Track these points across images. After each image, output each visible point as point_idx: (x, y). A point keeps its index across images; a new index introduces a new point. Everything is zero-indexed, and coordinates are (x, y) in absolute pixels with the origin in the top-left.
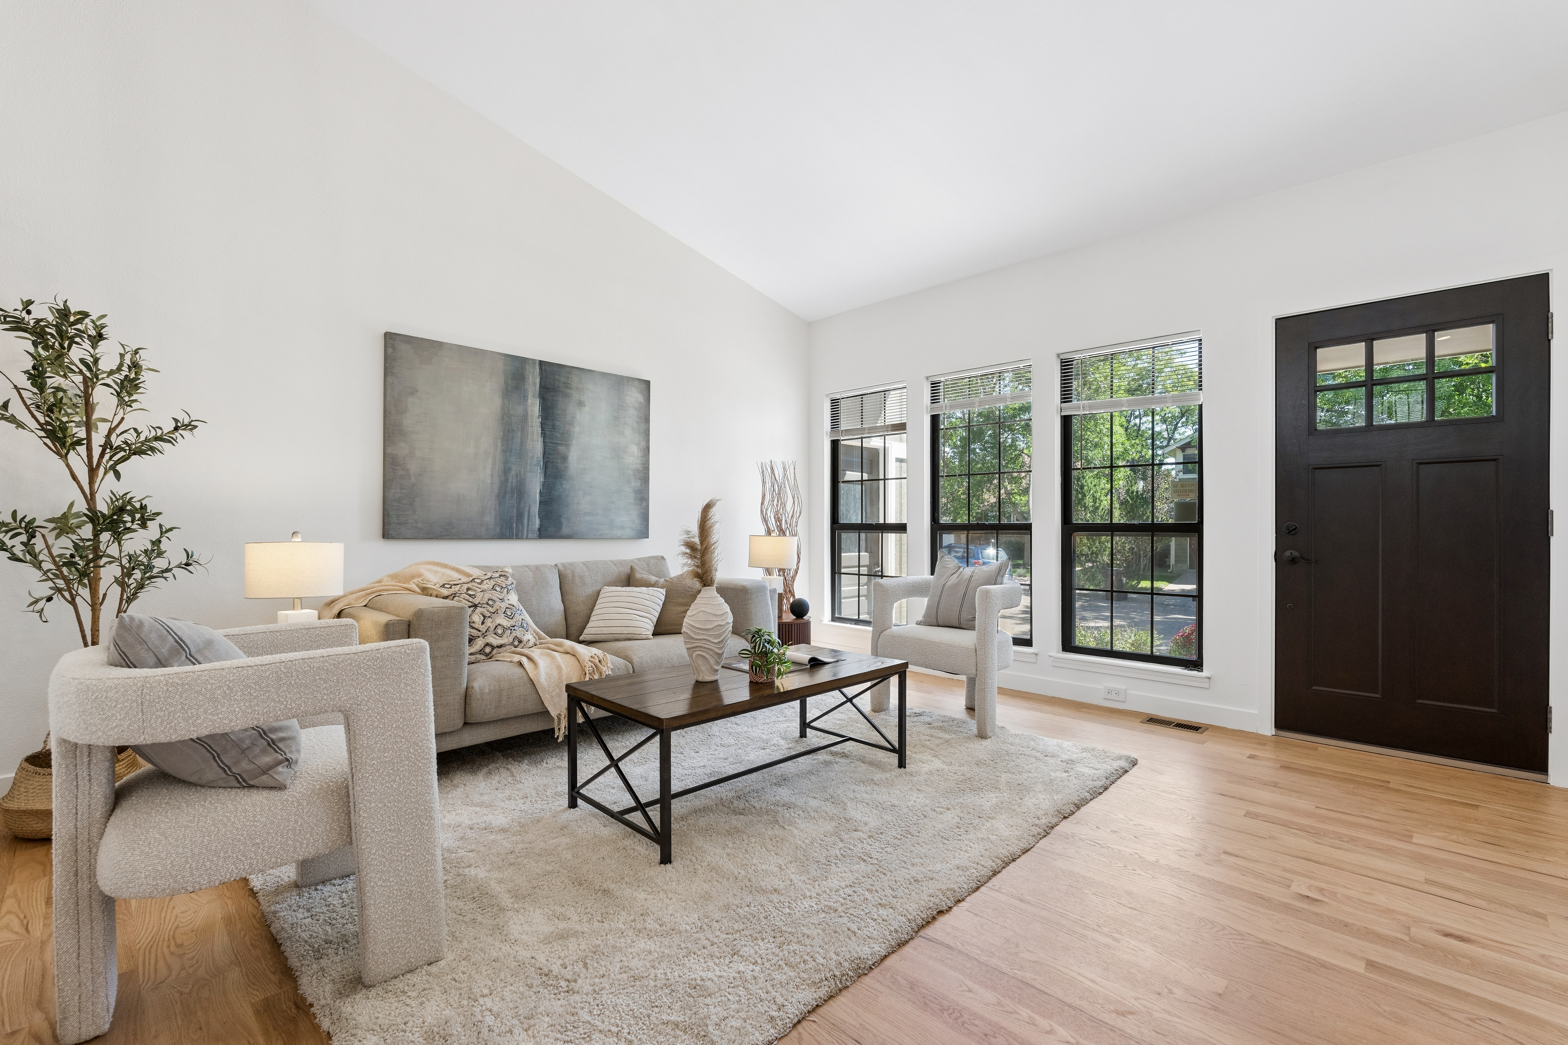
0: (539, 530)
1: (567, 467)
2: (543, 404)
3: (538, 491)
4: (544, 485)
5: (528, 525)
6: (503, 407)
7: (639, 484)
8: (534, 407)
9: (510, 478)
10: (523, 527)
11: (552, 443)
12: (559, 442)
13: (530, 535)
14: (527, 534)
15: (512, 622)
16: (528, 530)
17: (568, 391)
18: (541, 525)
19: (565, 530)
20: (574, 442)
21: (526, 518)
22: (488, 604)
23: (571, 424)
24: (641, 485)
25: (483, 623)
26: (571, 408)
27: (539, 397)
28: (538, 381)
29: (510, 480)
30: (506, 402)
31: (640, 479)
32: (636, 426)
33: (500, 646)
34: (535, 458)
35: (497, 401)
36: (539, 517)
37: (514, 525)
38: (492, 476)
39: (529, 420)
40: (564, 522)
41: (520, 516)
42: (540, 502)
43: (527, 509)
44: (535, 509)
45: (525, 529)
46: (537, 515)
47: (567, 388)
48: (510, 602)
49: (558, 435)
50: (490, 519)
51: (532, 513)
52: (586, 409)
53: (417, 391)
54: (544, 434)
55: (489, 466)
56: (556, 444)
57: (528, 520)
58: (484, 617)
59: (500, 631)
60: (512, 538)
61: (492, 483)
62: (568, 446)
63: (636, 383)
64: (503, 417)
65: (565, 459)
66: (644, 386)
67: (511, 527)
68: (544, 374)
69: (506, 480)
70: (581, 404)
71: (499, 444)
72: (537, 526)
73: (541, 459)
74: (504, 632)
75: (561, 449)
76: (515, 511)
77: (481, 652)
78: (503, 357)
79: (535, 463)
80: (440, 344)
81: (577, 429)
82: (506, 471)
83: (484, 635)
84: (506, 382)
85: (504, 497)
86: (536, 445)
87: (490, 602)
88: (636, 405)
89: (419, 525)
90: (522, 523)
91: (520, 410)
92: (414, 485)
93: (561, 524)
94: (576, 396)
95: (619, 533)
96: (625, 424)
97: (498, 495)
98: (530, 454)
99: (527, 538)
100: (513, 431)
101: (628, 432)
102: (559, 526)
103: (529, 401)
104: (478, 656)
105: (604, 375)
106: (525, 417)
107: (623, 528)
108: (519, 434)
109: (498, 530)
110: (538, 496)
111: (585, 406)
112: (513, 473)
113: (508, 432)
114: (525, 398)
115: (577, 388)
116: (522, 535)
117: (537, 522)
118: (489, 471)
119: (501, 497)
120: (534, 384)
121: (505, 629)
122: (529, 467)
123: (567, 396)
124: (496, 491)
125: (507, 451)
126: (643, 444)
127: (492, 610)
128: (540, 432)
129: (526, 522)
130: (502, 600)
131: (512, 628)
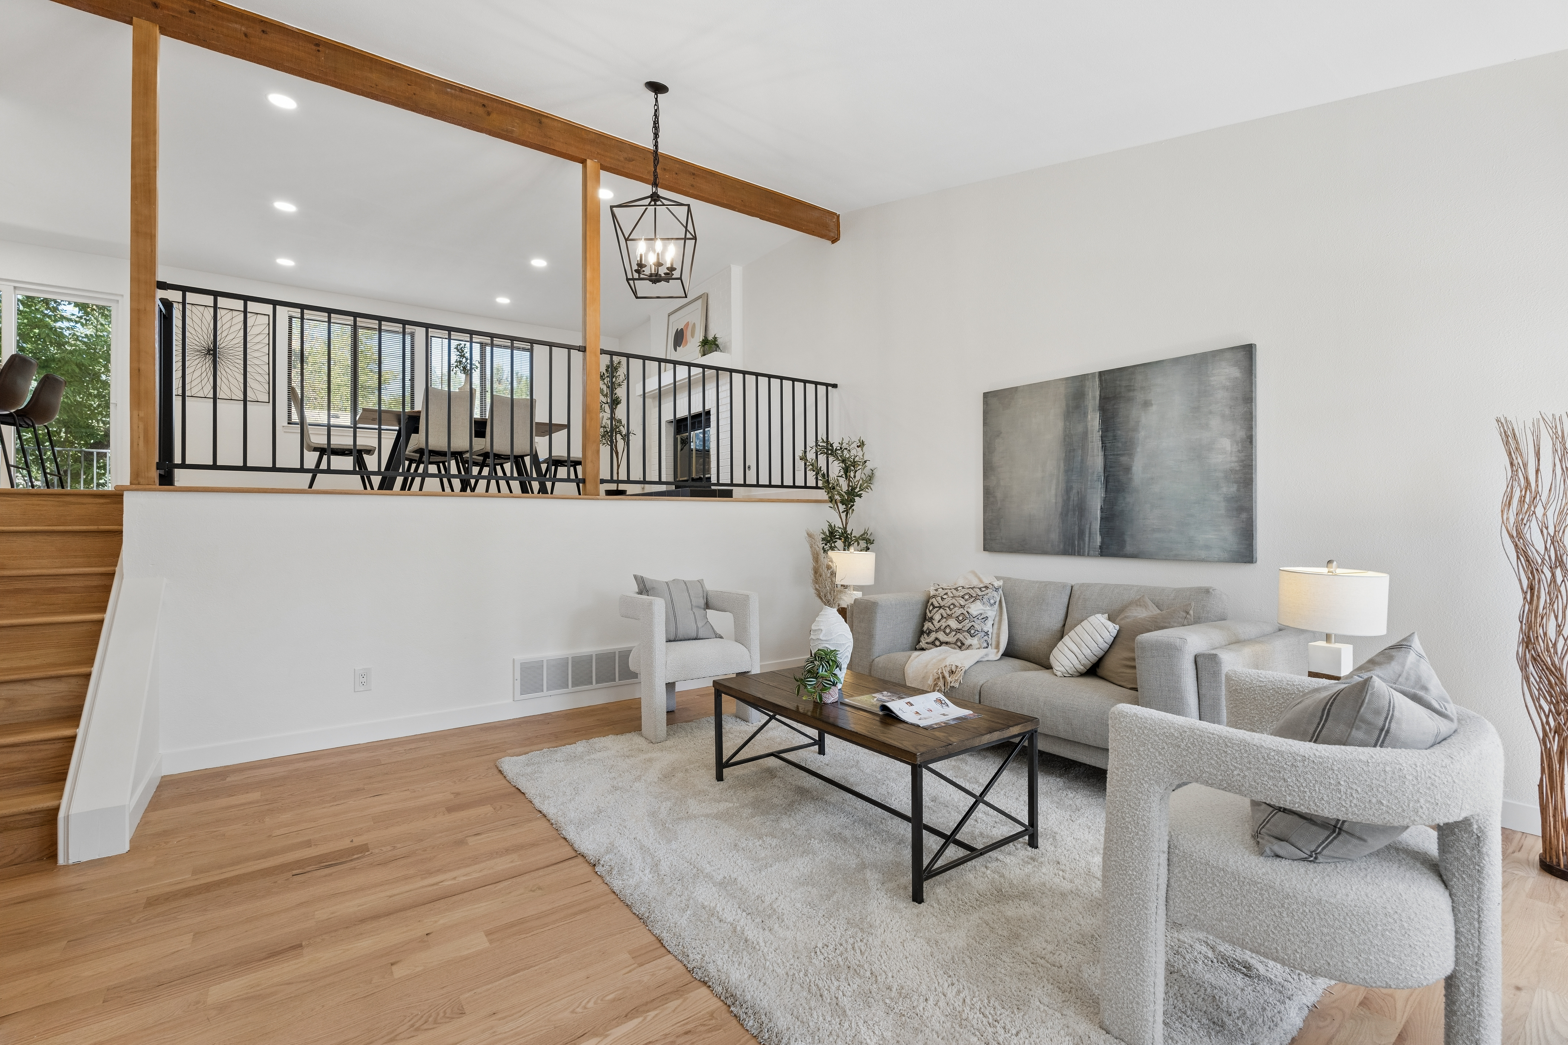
0: (1101, 547)
1: (1130, 479)
2: (1103, 416)
3: (1099, 507)
4: (1105, 500)
5: (1089, 542)
6: (1065, 430)
7: (1234, 489)
8: (1094, 421)
9: (1072, 496)
10: (1084, 544)
11: (1114, 455)
12: (1121, 452)
13: (1091, 552)
14: (1089, 551)
15: (960, 626)
16: (1089, 547)
17: (1131, 394)
18: (1102, 542)
19: (1129, 549)
20: (1139, 450)
21: (1087, 535)
22: (949, 607)
23: (1135, 430)
24: (1238, 490)
25: (939, 622)
26: (1135, 412)
27: (1100, 410)
28: (1098, 393)
29: (1072, 499)
30: (1068, 424)
31: (1236, 482)
32: (1227, 411)
33: (947, 643)
34: (1096, 474)
35: (1060, 425)
36: (1101, 534)
37: (1076, 543)
38: (1056, 495)
39: (1090, 436)
40: (1128, 539)
41: (1081, 533)
42: (1101, 518)
43: (1088, 526)
44: (1096, 525)
45: (1087, 546)
46: (1098, 533)
47: (1129, 391)
48: (969, 610)
49: (1120, 445)
50: (1055, 536)
51: (1093, 530)
52: (1154, 408)
53: (1001, 433)
54: (1104, 448)
55: (1054, 487)
56: (1117, 455)
57: (1090, 537)
58: (942, 616)
59: (948, 631)
60: (1075, 555)
61: (1056, 503)
62: (1131, 455)
63: (1228, 355)
64: (1065, 438)
65: (1128, 469)
66: (1240, 355)
67: (1073, 545)
68: (1104, 384)
69: (1068, 499)
70: (1147, 404)
71: (1062, 465)
72: (1099, 544)
73: (1102, 474)
74: (950, 633)
75: (1124, 459)
76: (1077, 528)
77: (933, 643)
78: (1064, 382)
79: (1095, 478)
80: (1016, 388)
81: (1142, 434)
82: (1068, 490)
83: (937, 631)
84: (1067, 405)
85: (1066, 515)
86: (1096, 461)
87: (952, 607)
88: (1228, 384)
89: (1004, 541)
90: (1084, 540)
91: (1080, 428)
92: (1000, 509)
93: (1124, 541)
94: (1140, 396)
95: (1203, 554)
96: (1211, 412)
97: (1061, 514)
98: (1090, 471)
99: (1088, 555)
100: (1074, 450)
101: (1215, 422)
102: (1122, 544)
103: (1089, 417)
104: (931, 646)
105: (1176, 361)
106: (1085, 434)
107: (1207, 547)
108: (1080, 452)
109: (1062, 546)
110: (1099, 512)
111: (1152, 405)
112: (1075, 491)
113: (1070, 452)
114: (1085, 414)
115: (1142, 388)
116: (1084, 552)
117: (1099, 539)
118: (1053, 492)
119: (1064, 515)
120: (1094, 398)
121: (952, 630)
122: (1089, 483)
123: (1130, 400)
124: (1060, 510)
125: (1069, 470)
126: (1241, 434)
127: (949, 612)
128: (1100, 445)
129: (1087, 539)
130: (962, 607)
131: (958, 631)
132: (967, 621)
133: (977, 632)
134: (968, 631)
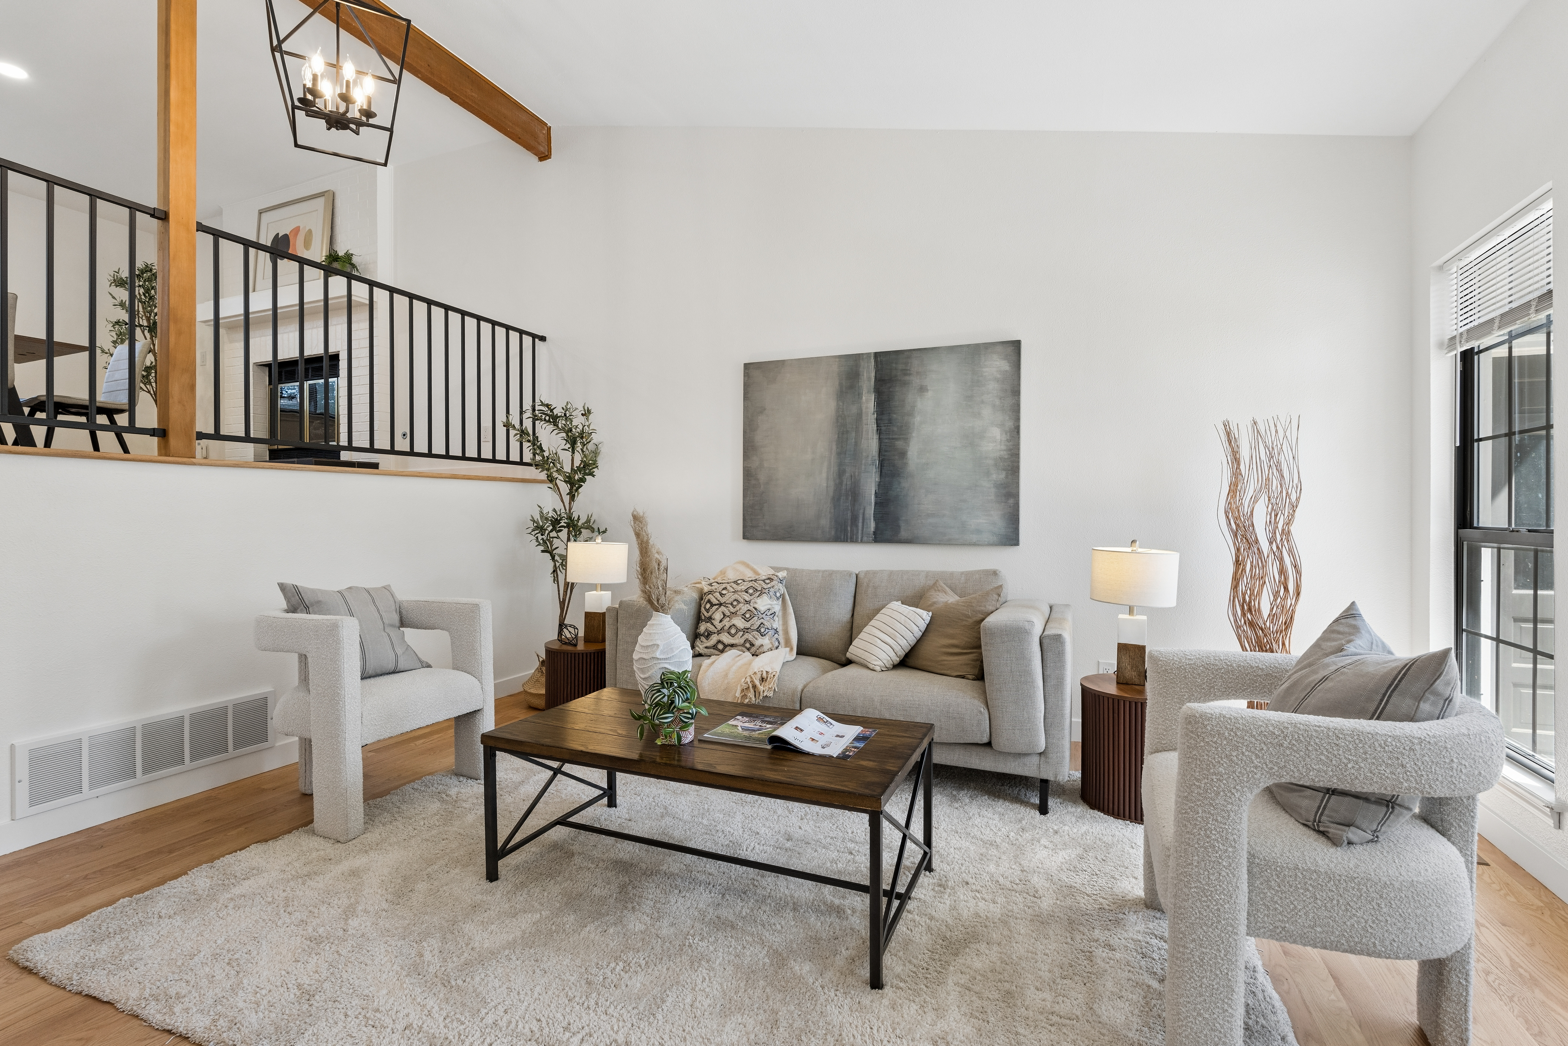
0: (875, 533)
1: (906, 464)
2: (878, 399)
3: (873, 492)
4: (879, 485)
5: (863, 528)
6: (837, 410)
7: (1002, 475)
8: (869, 402)
9: (845, 480)
10: (858, 530)
11: (889, 439)
12: (896, 436)
13: (865, 539)
14: (862, 537)
15: (748, 625)
16: (862, 533)
17: (907, 378)
18: (877, 528)
19: (903, 534)
20: (914, 435)
21: (861, 521)
22: (732, 604)
23: (911, 414)
24: (1007, 477)
25: (721, 621)
26: (911, 396)
27: (875, 391)
28: (873, 374)
29: (844, 483)
30: (841, 404)
31: (1007, 469)
32: (997, 402)
33: (732, 646)
34: (870, 457)
35: (833, 404)
36: (875, 520)
37: (849, 529)
38: (828, 479)
39: (864, 418)
40: (903, 525)
41: (854, 519)
42: (876, 504)
43: (861, 511)
44: (870, 511)
45: (860, 532)
46: (872, 518)
47: (905, 374)
48: (756, 606)
49: (895, 429)
50: (826, 522)
51: (867, 516)
52: (930, 394)
53: (765, 409)
54: (879, 431)
55: (825, 470)
56: (893, 439)
57: (863, 523)
58: (724, 615)
59: (733, 631)
60: (847, 541)
61: (827, 487)
62: (906, 440)
63: (999, 348)
64: (837, 420)
65: (903, 454)
66: (1010, 349)
67: (846, 530)
68: (880, 366)
69: (841, 483)
70: (922, 389)
71: (834, 447)
72: (872, 529)
73: (877, 458)
74: (736, 633)
75: (899, 444)
76: (849, 514)
77: (715, 647)
78: (837, 360)
79: (870, 462)
80: (783, 362)
81: (917, 419)
82: (841, 473)
83: (719, 633)
84: (841, 385)
85: (839, 499)
86: (871, 444)
87: (735, 603)
88: (999, 376)
89: (767, 528)
90: (857, 526)
91: (854, 409)
92: (763, 492)
93: (899, 527)
94: (916, 381)
95: (974, 538)
96: (983, 402)
97: (833, 498)
98: (864, 454)
99: (862, 542)
100: (847, 432)
101: (987, 412)
102: (896, 529)
103: (864, 398)
104: (712, 650)
105: (952, 349)
106: (859, 415)
107: (978, 531)
108: (853, 434)
109: (833, 533)
110: (873, 497)
111: (927, 390)
112: (848, 475)
113: (843, 434)
114: (860, 395)
115: (918, 373)
116: (857, 538)
117: (872, 525)
118: (824, 475)
119: (836, 500)
120: (869, 379)
121: (738, 630)
122: (863, 467)
123: (905, 384)
124: (831, 494)
125: (841, 453)
126: (1010, 424)
127: (732, 610)
128: (875, 428)
129: (860, 525)
130: (748, 602)
131: (746, 630)
132: (756, 618)
133: (767, 630)
134: (758, 630)
